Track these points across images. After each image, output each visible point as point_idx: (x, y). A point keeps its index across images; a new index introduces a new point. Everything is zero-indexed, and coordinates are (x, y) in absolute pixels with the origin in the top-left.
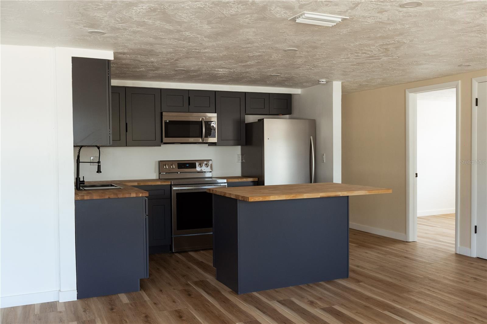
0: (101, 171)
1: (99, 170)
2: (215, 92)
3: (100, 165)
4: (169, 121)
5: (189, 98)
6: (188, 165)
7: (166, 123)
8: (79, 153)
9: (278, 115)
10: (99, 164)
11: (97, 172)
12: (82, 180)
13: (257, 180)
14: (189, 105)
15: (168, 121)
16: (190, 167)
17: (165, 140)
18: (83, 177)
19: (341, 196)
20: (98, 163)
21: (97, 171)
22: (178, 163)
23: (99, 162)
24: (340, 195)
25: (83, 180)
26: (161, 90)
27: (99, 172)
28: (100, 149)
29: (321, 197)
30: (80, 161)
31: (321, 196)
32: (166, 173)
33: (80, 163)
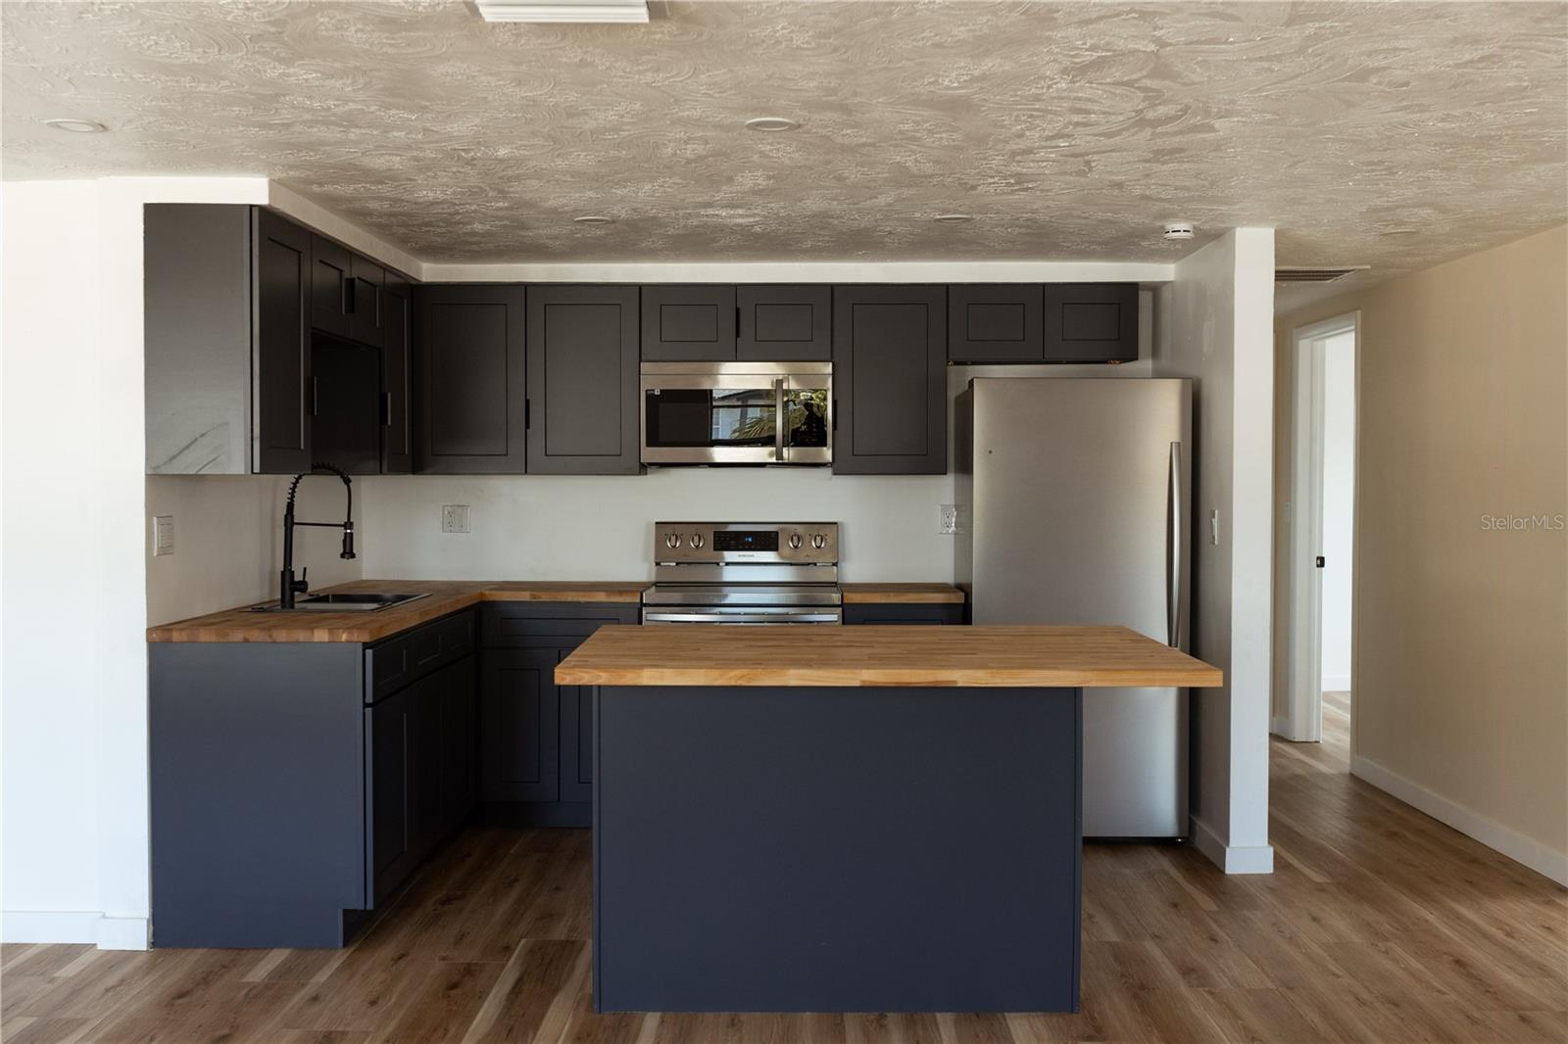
0: (354, 551)
1: (347, 551)
2: (832, 287)
3: (351, 534)
4: (661, 391)
5: (738, 310)
6: (750, 540)
7: (650, 397)
8: (293, 497)
9: (1106, 362)
10: (349, 531)
11: (343, 556)
12: (298, 577)
13: (963, 601)
14: (738, 335)
15: (657, 393)
16: (759, 547)
17: (649, 454)
18: (305, 569)
19: (960, 685)
20: (346, 529)
21: (342, 551)
22: (715, 532)
23: (348, 525)
24: (955, 682)
25: (301, 579)
26: (641, 288)
27: (346, 556)
28: (351, 484)
29: (867, 684)
30: (295, 521)
31: (863, 681)
32: (677, 564)
33: (295, 527)
